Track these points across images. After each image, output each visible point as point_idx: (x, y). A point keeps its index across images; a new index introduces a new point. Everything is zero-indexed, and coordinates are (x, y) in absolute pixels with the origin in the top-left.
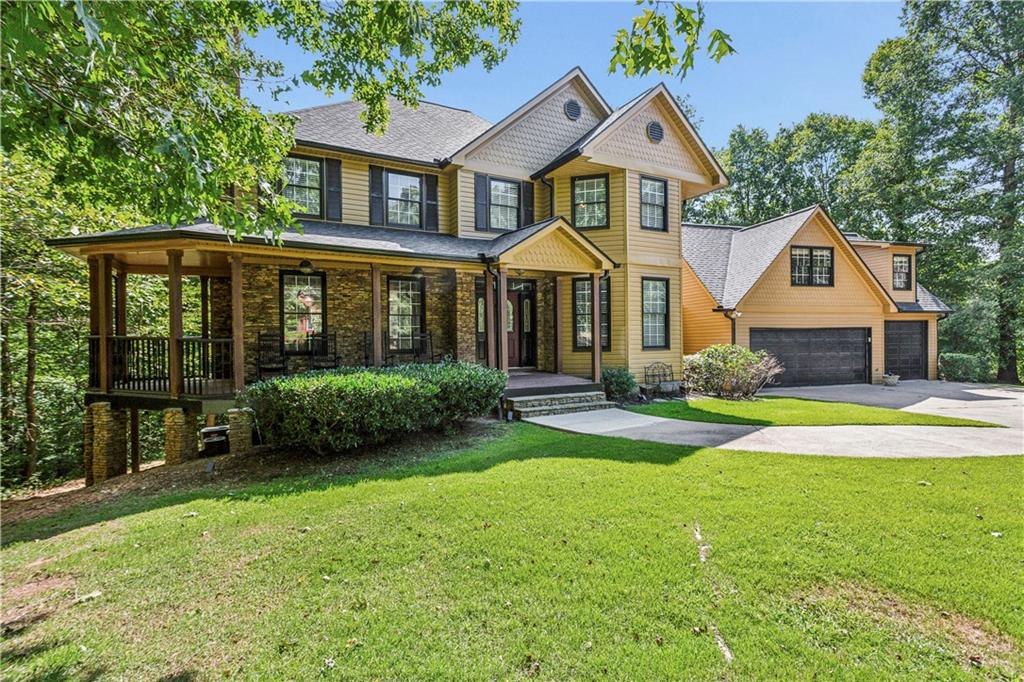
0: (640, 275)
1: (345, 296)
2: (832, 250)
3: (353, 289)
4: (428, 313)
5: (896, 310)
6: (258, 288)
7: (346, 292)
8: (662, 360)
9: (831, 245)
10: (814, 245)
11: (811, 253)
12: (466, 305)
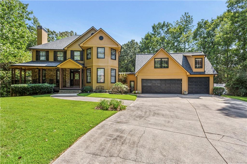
0: (96, 68)
1: (49, 73)
2: (168, 58)
3: (50, 72)
4: (64, 76)
5: (189, 74)
6: (35, 72)
7: (49, 72)
8: (102, 85)
9: (168, 57)
10: (162, 58)
11: (161, 59)
12: (68, 74)
